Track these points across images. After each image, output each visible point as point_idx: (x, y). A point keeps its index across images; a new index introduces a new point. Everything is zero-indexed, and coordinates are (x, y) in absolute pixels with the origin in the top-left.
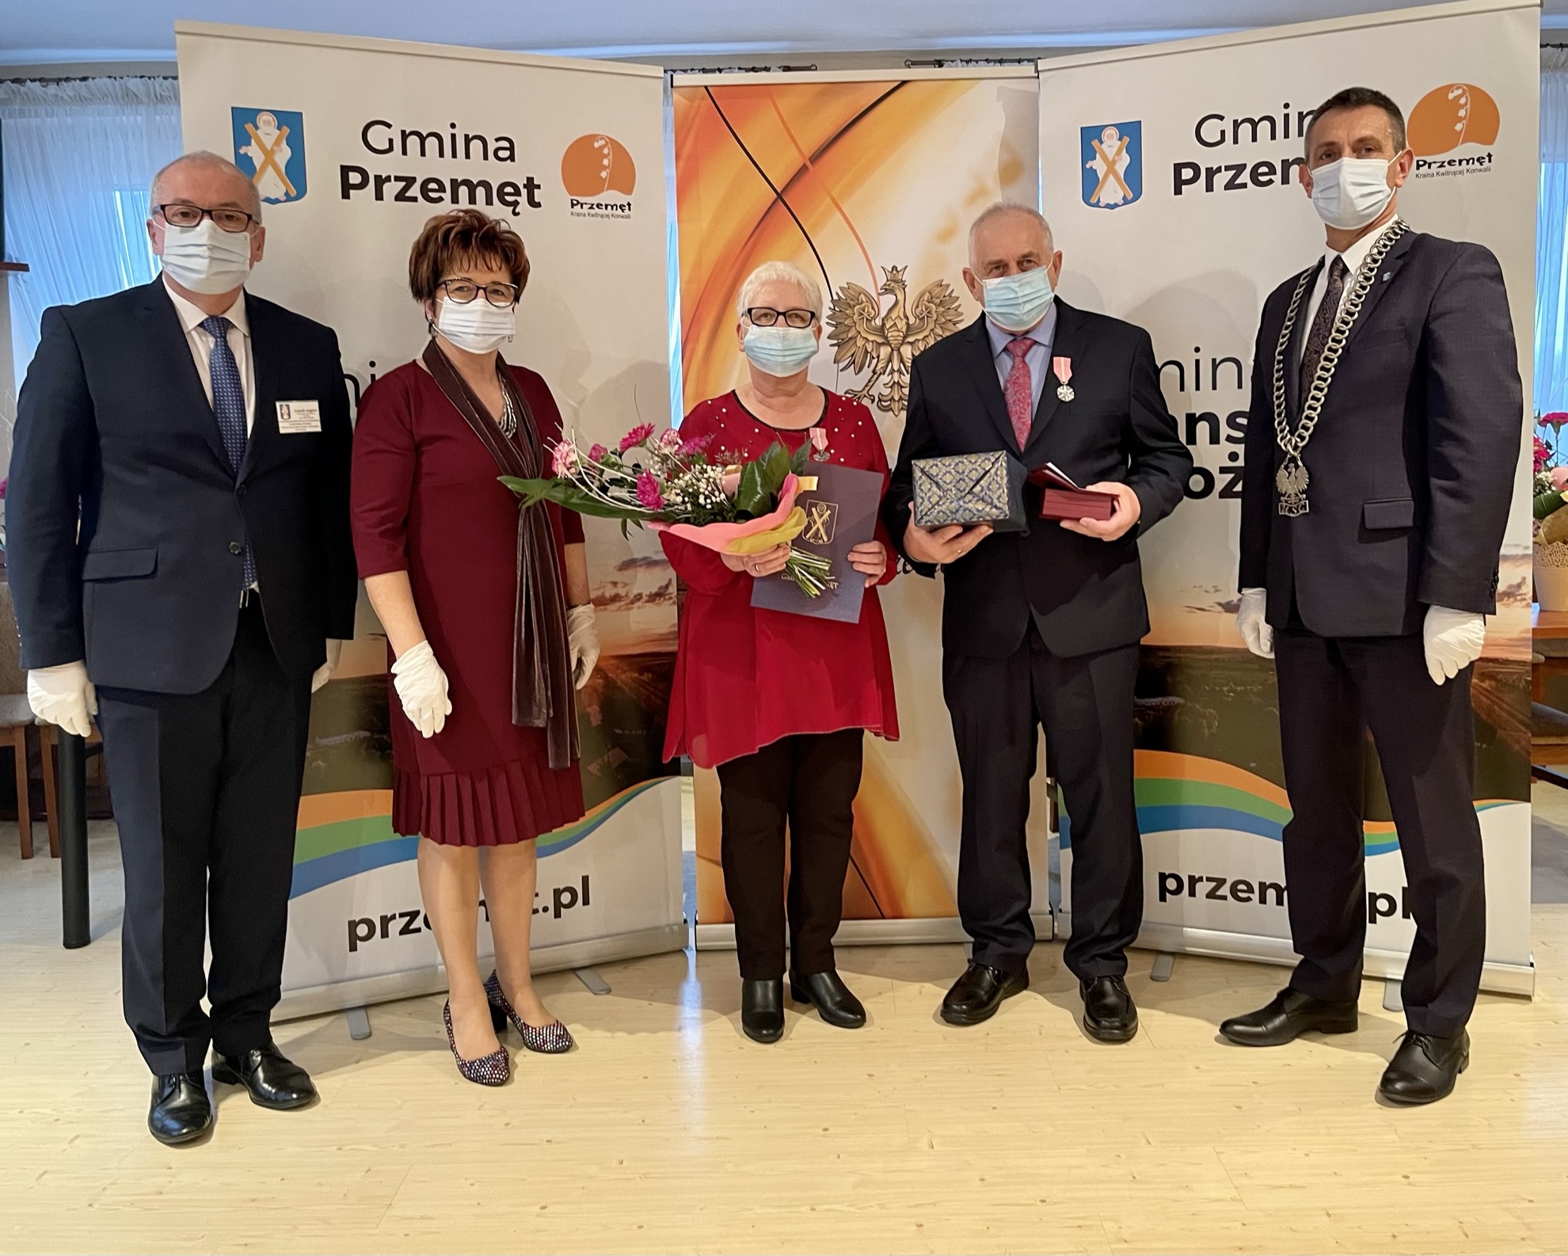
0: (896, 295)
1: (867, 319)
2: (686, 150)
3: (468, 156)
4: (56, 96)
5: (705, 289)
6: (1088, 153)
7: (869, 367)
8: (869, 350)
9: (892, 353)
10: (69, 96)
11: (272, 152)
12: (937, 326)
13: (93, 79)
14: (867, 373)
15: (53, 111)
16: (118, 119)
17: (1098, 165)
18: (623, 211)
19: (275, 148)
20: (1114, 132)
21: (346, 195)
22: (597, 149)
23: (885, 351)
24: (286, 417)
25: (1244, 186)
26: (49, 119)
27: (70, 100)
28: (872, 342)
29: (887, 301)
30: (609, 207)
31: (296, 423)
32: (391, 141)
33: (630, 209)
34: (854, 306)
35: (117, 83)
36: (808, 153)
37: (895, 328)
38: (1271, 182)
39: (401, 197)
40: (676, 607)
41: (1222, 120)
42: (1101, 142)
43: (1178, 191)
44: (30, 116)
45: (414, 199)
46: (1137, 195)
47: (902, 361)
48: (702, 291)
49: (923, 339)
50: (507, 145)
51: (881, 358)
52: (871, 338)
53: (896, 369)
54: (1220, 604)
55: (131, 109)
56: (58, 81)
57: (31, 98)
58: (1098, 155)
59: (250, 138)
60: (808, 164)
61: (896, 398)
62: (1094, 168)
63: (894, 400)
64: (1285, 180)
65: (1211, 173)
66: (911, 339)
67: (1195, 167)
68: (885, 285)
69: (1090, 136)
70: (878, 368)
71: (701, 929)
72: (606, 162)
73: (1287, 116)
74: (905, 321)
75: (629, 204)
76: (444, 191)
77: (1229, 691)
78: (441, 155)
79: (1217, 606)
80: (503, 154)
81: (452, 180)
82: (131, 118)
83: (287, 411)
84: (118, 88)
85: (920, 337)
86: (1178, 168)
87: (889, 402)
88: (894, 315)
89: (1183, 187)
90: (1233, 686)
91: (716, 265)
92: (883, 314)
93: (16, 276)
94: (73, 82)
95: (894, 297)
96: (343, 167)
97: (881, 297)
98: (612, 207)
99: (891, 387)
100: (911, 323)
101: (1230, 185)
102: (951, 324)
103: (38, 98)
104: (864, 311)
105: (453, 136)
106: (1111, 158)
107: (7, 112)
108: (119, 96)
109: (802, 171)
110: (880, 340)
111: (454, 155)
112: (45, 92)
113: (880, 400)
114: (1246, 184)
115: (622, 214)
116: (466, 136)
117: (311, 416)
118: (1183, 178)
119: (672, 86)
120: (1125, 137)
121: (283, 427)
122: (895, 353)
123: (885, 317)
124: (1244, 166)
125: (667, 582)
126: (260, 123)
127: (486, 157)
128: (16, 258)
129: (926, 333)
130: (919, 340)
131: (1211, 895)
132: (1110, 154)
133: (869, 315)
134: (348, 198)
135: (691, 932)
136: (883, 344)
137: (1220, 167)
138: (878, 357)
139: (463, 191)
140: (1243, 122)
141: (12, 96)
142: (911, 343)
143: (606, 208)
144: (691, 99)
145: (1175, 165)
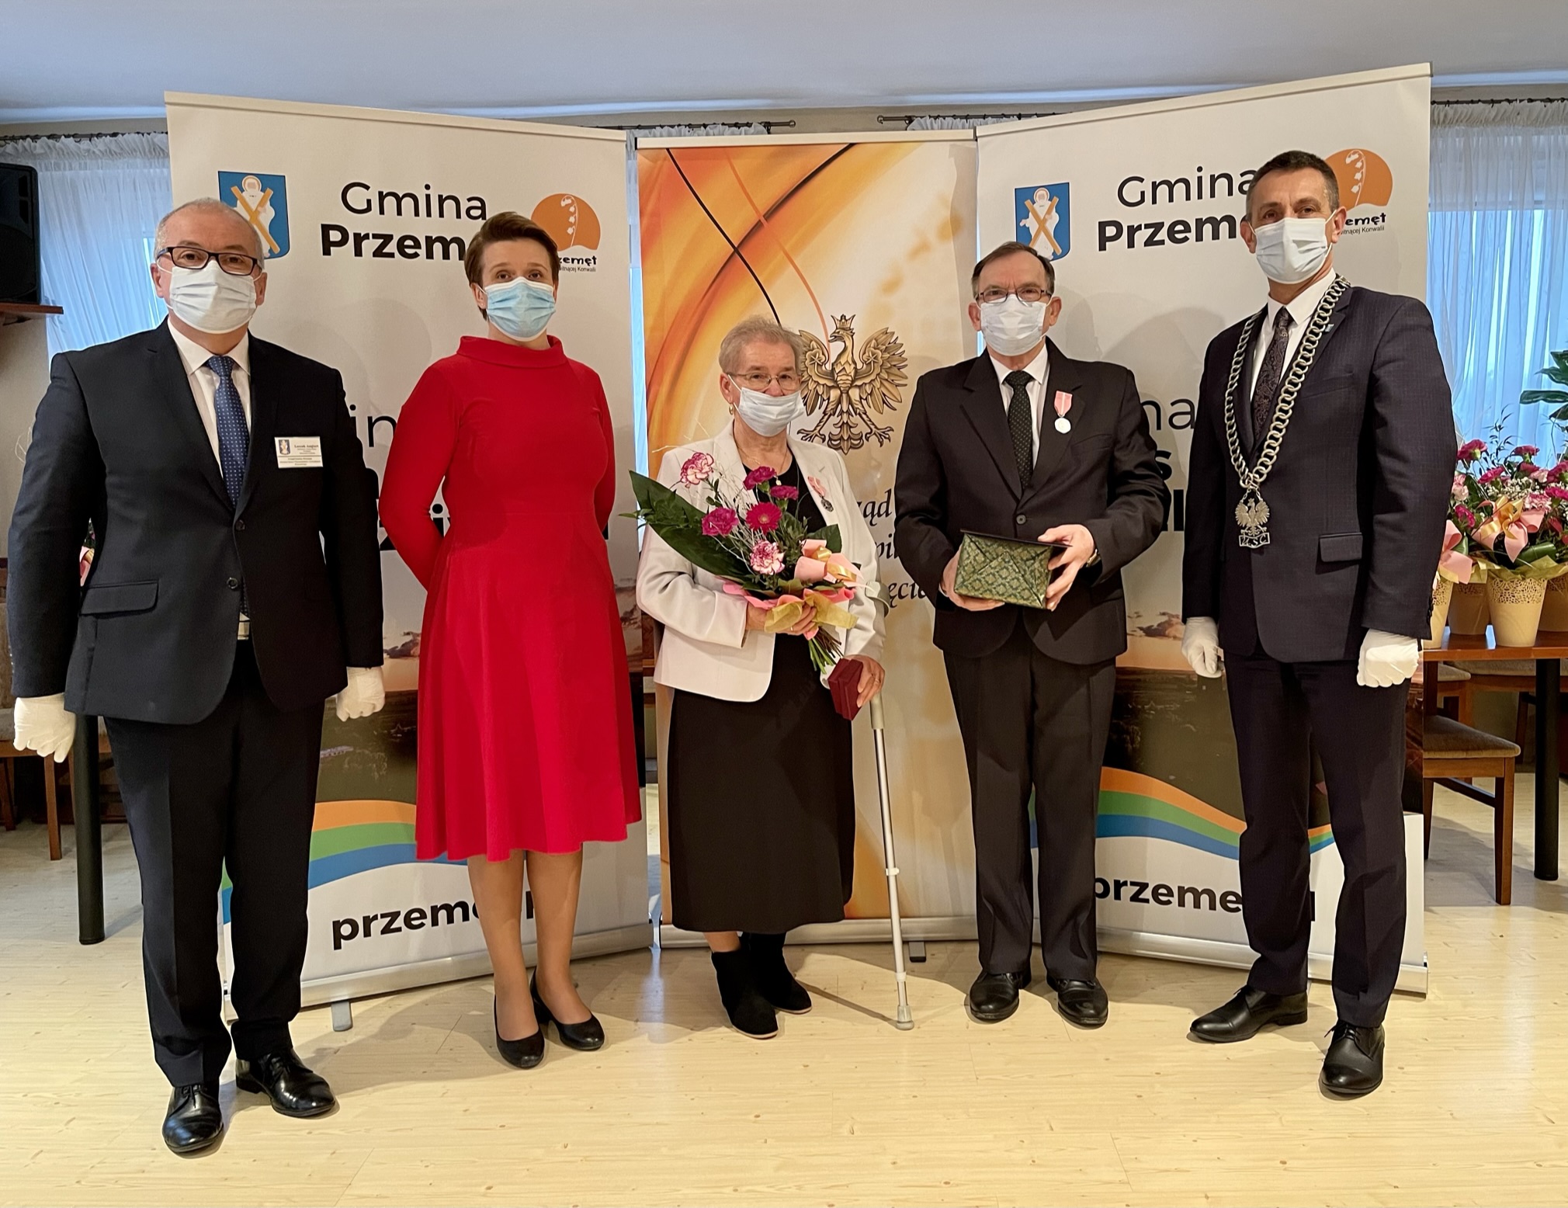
0: (844, 342)
1: (818, 364)
2: (650, 207)
3: (441, 215)
4: (88, 151)
5: (668, 335)
6: (1022, 212)
7: (820, 408)
8: (820, 393)
9: (841, 395)
10: (100, 151)
11: (257, 212)
12: (883, 371)
13: (123, 135)
14: (818, 413)
15: (86, 164)
16: (146, 171)
17: (1031, 223)
18: (588, 264)
19: (259, 209)
20: (1044, 192)
21: (327, 252)
22: (563, 207)
23: (834, 394)
24: (285, 451)
25: (1162, 242)
26: (82, 172)
27: (101, 155)
28: (823, 385)
29: (836, 348)
30: (576, 261)
31: (293, 458)
32: (369, 202)
33: (595, 263)
34: (806, 352)
35: (144, 139)
36: (763, 209)
37: (844, 373)
38: (1186, 239)
39: (379, 253)
40: (640, 631)
41: (1142, 182)
42: (1034, 203)
43: (1102, 248)
44: (65, 169)
45: (392, 255)
47: (850, 403)
48: (665, 337)
49: (870, 383)
50: (479, 204)
51: (831, 400)
52: (822, 381)
53: (845, 411)
54: (1141, 629)
55: (158, 163)
56: (90, 137)
57: (65, 153)
58: (1030, 214)
59: (237, 199)
60: (763, 220)
61: (846, 438)
62: (1027, 226)
63: (844, 440)
64: (1199, 238)
66: (859, 383)
67: (1118, 225)
68: (834, 332)
69: (1024, 196)
70: (828, 409)
71: (664, 929)
72: (572, 219)
73: (1200, 179)
74: (853, 366)
75: (594, 258)
76: (420, 248)
77: (1150, 709)
78: (417, 214)
79: (1138, 630)
80: (474, 213)
81: (426, 237)
82: (158, 170)
83: (287, 447)
84: (145, 144)
85: (867, 380)
86: (1103, 226)
87: (838, 442)
88: (843, 360)
89: (1107, 243)
90: (1154, 704)
91: (678, 314)
92: (833, 359)
93: (53, 318)
94: (104, 137)
95: (843, 344)
96: (323, 226)
97: (831, 344)
98: (579, 261)
99: (840, 427)
100: (858, 368)
101: (1150, 242)
102: (896, 369)
103: (73, 154)
104: (815, 357)
105: (428, 197)
106: (1042, 217)
107: (43, 165)
108: (147, 150)
109: (758, 226)
110: (830, 384)
111: (429, 214)
112: (79, 148)
113: (830, 439)
114: (1164, 241)
115: (587, 267)
116: (440, 197)
117: (312, 451)
118: (1107, 235)
119: (636, 148)
120: (1055, 197)
121: (281, 462)
122: (844, 395)
123: (835, 362)
124: (1162, 224)
125: (631, 608)
126: (245, 186)
127: (459, 216)
128: (53, 301)
129: (873, 377)
130: (866, 384)
131: (1135, 898)
132: (1042, 213)
133: (820, 361)
134: (329, 254)
135: (656, 931)
136: (833, 387)
137: (1141, 225)
138: (829, 399)
139: (438, 248)
140: (1161, 183)
141: (48, 151)
142: (859, 387)
143: (573, 262)
144: (654, 160)
145: (1100, 223)
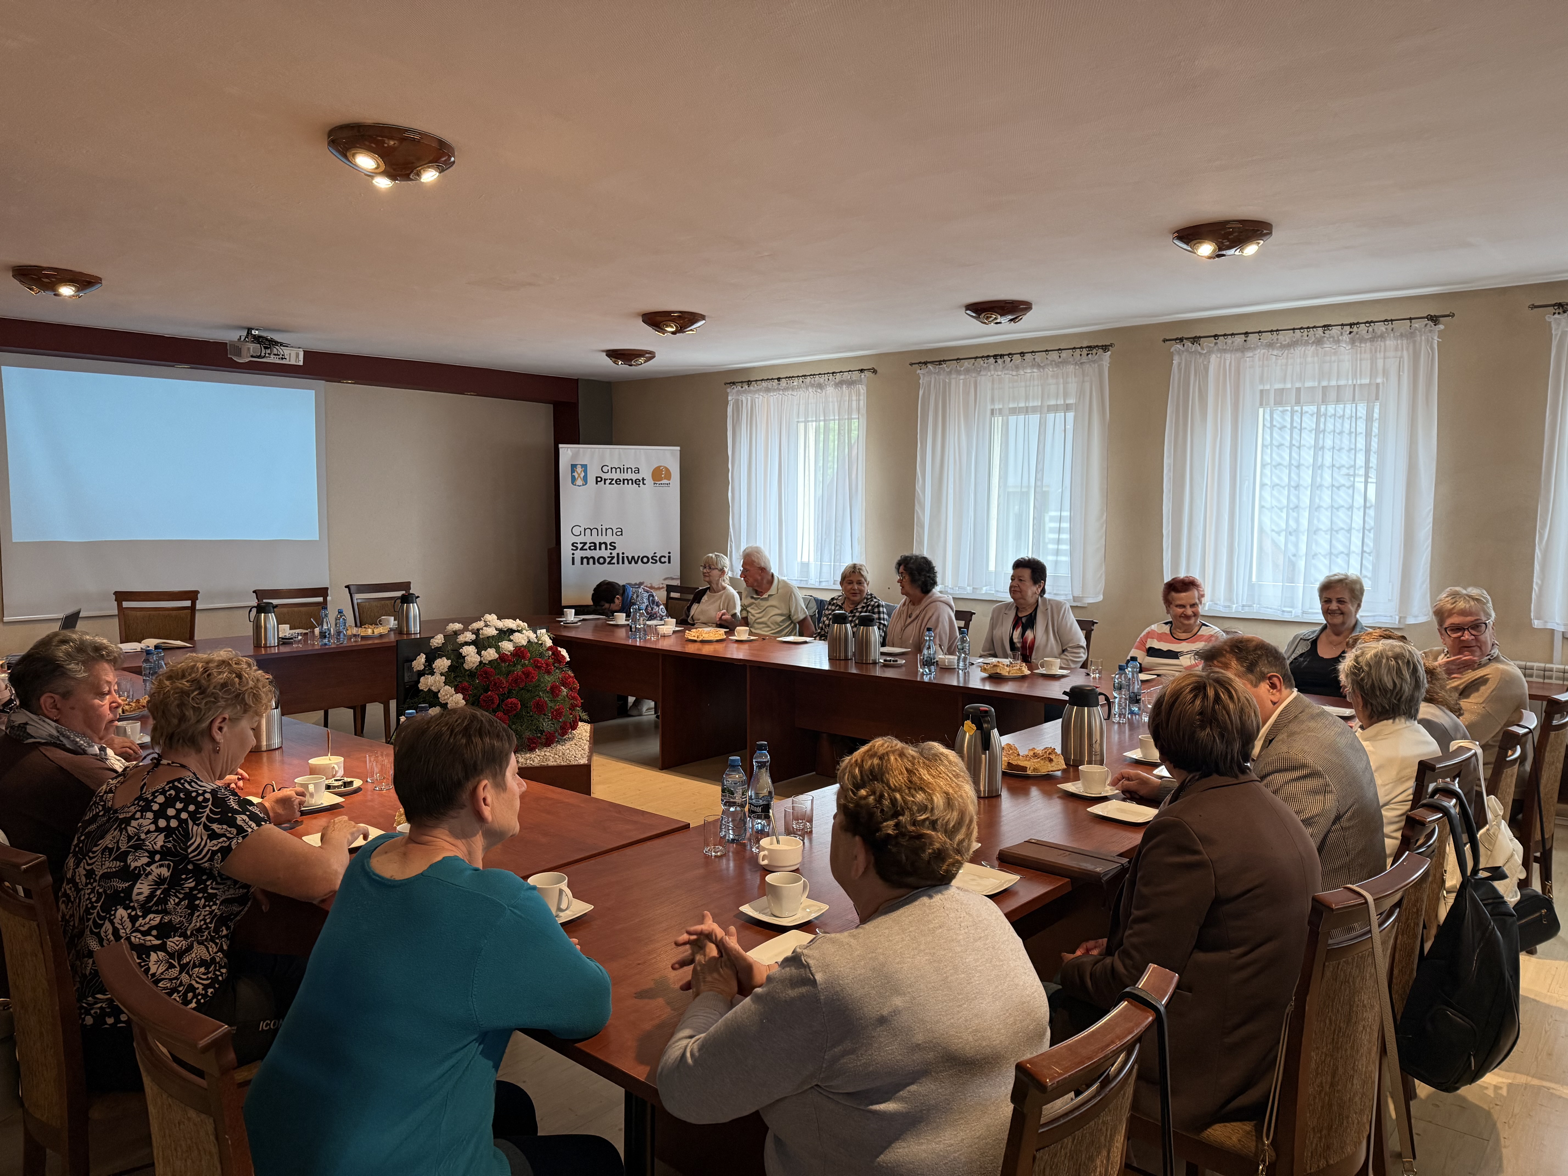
46: (586, 483)
65: (605, 480)
